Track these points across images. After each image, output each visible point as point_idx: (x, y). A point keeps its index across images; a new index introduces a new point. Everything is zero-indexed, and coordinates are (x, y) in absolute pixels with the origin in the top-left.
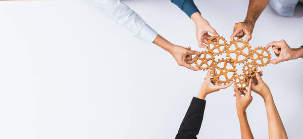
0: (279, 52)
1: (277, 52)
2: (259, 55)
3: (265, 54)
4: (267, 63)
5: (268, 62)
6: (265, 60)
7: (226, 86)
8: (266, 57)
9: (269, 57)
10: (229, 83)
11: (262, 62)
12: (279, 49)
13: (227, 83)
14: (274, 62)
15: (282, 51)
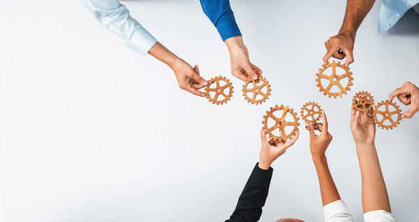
0: (409, 101)
1: (405, 100)
2: (383, 114)
3: (391, 109)
4: (398, 120)
5: (400, 118)
6: (395, 117)
7: (293, 140)
8: (394, 113)
9: (398, 111)
10: (294, 134)
11: (391, 121)
12: (408, 96)
13: (293, 136)
14: (408, 114)
15: (413, 98)
